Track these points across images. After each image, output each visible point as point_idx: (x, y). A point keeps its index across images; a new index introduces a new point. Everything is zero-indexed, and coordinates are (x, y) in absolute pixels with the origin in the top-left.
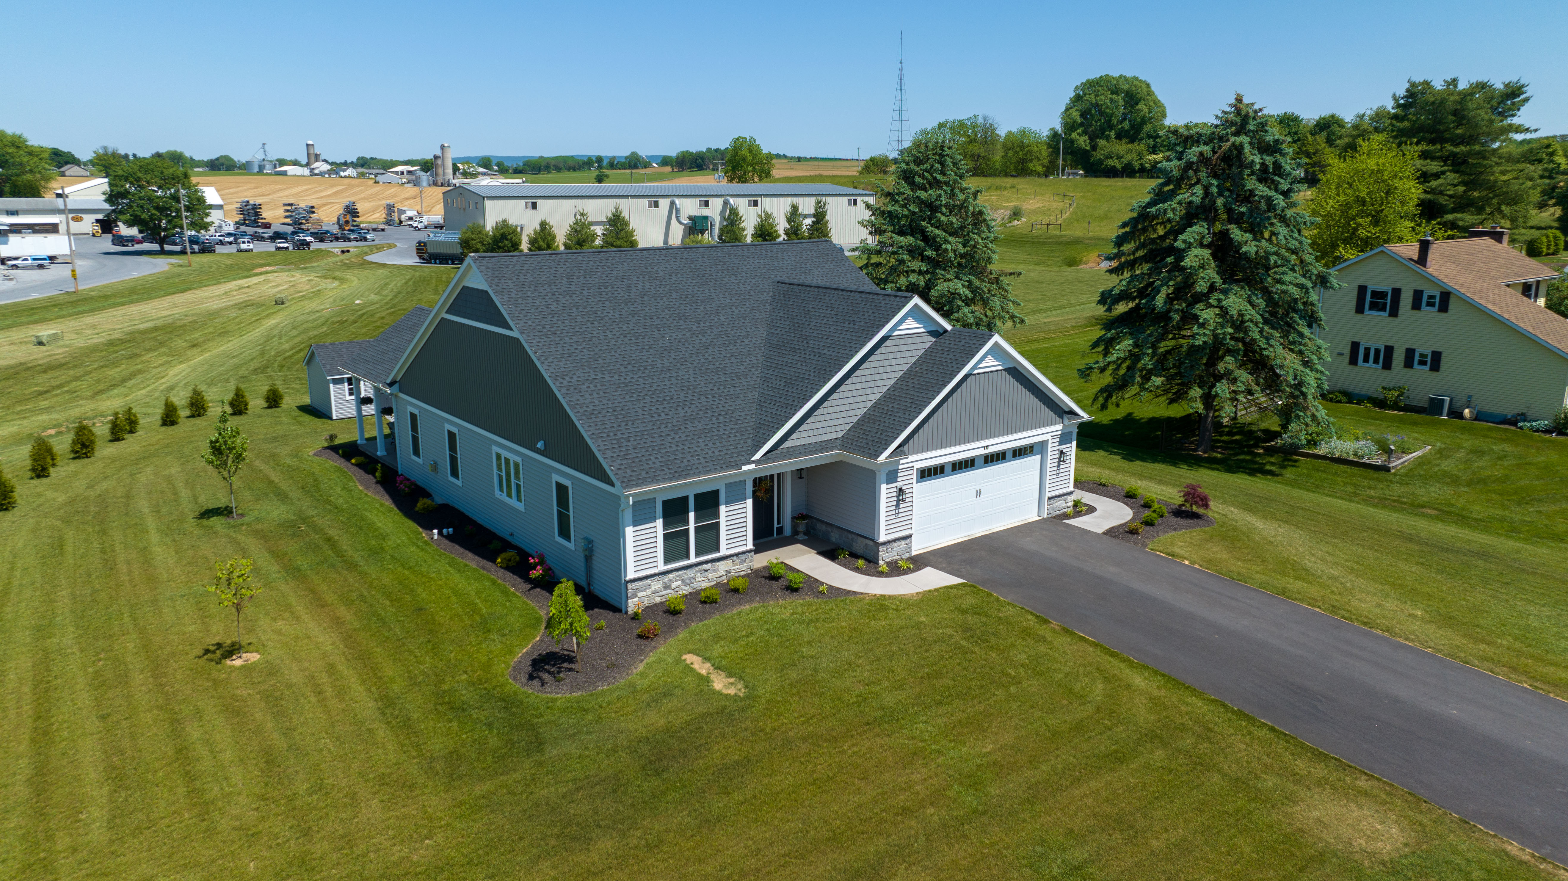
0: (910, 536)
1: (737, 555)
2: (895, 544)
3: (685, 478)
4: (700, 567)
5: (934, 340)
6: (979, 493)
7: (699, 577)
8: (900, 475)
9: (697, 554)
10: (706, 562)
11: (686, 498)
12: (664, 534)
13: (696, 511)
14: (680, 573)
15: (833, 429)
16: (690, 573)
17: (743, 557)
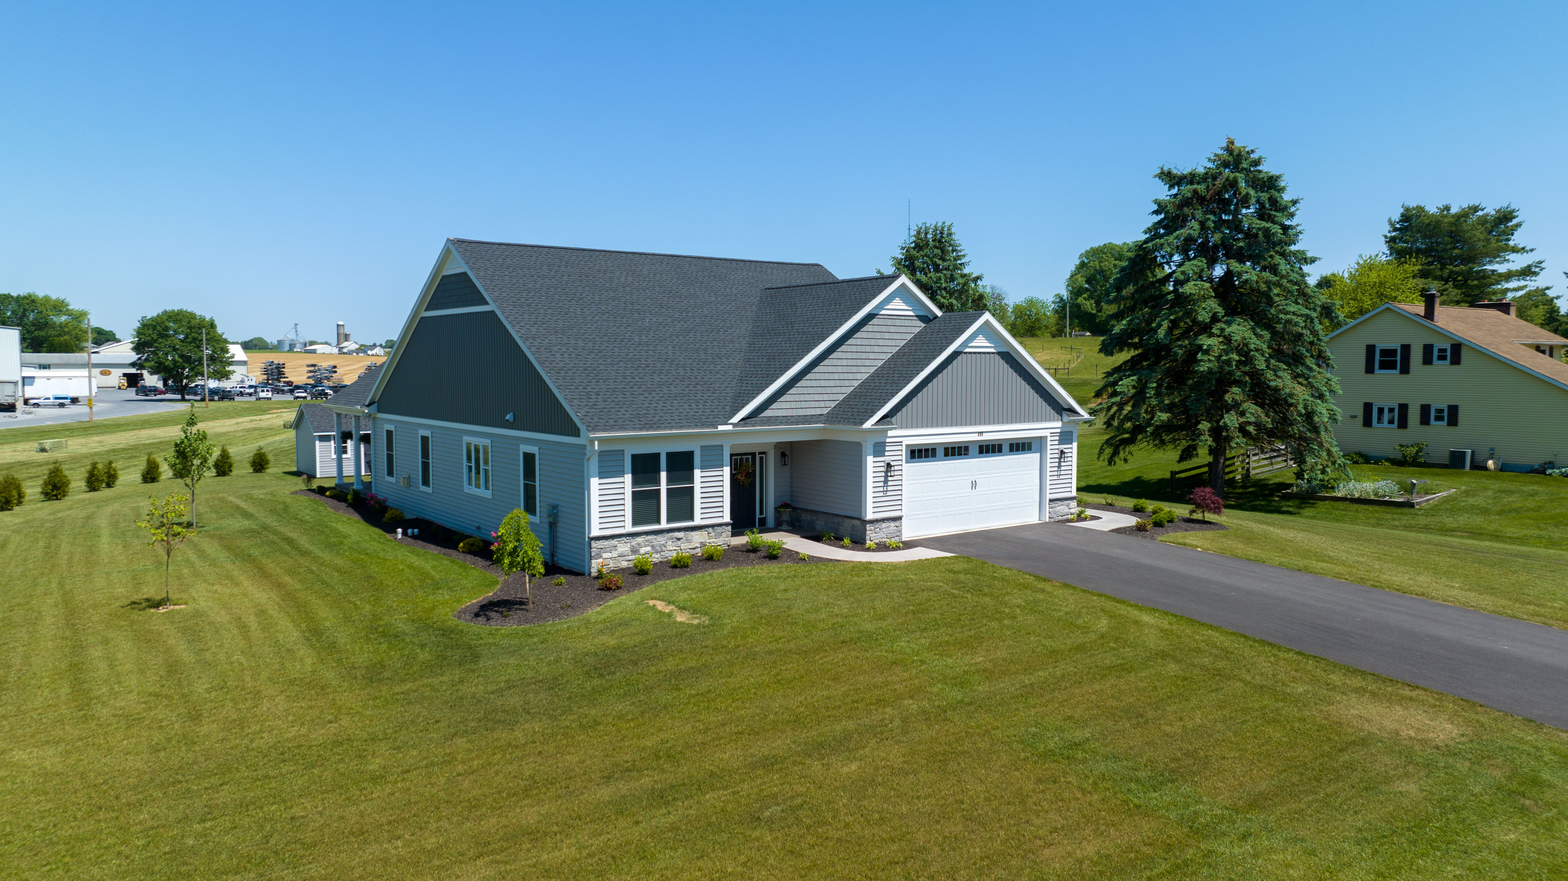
0: (900, 518)
1: (713, 526)
2: (884, 525)
3: (655, 430)
4: (671, 534)
5: (923, 325)
6: (974, 485)
7: (671, 546)
8: (887, 448)
9: (669, 520)
10: (679, 530)
11: (657, 456)
12: (633, 492)
13: (668, 471)
14: (650, 537)
15: (817, 404)
16: (660, 539)
17: (719, 529)
